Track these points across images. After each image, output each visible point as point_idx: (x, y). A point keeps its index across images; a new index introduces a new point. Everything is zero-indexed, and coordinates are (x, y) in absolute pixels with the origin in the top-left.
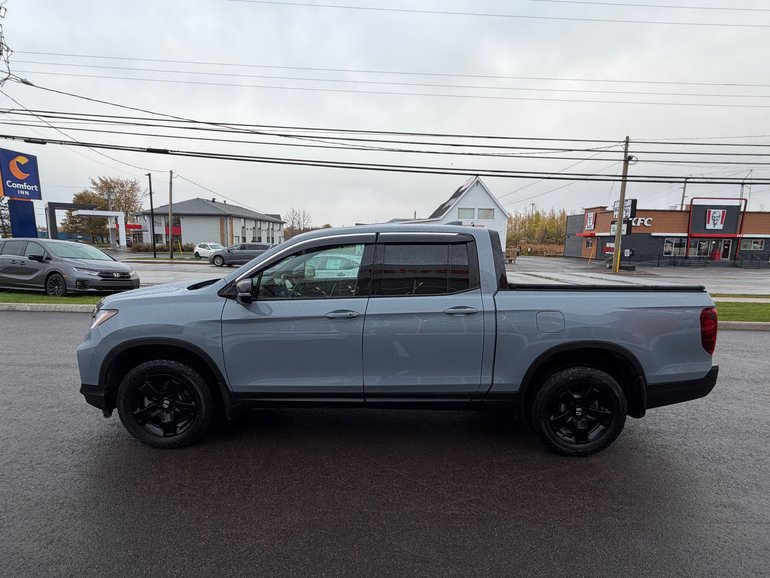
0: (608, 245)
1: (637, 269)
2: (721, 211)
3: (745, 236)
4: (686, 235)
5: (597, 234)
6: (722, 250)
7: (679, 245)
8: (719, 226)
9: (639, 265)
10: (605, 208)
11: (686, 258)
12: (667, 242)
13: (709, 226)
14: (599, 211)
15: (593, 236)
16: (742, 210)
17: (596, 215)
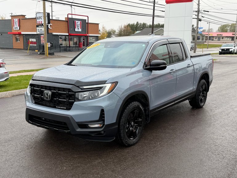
0: (31, 40)
1: (55, 54)
2: (80, 22)
3: (90, 35)
4: (67, 34)
5: (22, 33)
6: (82, 42)
7: (65, 40)
8: (80, 30)
9: (56, 52)
10: (24, 16)
11: (70, 47)
12: (61, 38)
13: (76, 30)
14: (21, 18)
15: (20, 34)
16: (87, 22)
17: (19, 21)
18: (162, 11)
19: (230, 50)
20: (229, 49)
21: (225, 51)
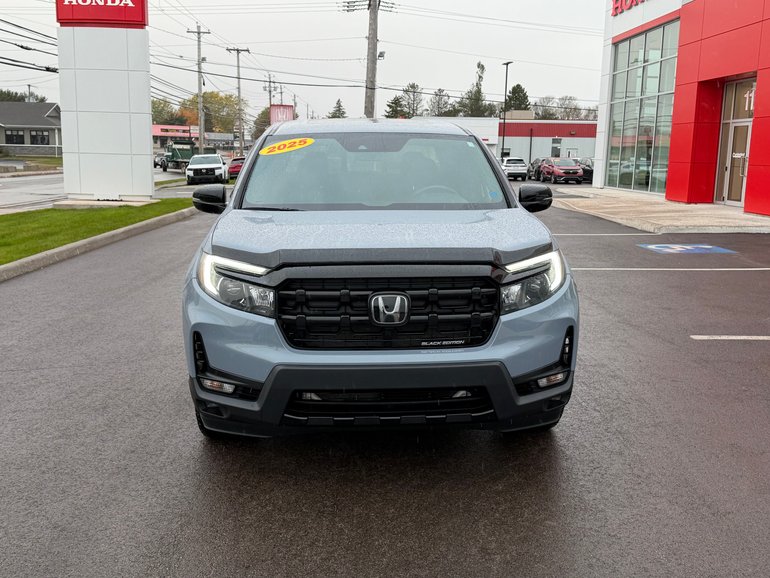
18: (22, 47)
19: (217, 172)
20: (213, 170)
21: (202, 174)
